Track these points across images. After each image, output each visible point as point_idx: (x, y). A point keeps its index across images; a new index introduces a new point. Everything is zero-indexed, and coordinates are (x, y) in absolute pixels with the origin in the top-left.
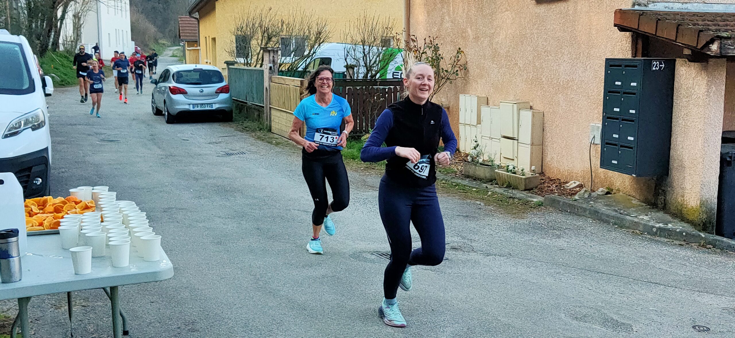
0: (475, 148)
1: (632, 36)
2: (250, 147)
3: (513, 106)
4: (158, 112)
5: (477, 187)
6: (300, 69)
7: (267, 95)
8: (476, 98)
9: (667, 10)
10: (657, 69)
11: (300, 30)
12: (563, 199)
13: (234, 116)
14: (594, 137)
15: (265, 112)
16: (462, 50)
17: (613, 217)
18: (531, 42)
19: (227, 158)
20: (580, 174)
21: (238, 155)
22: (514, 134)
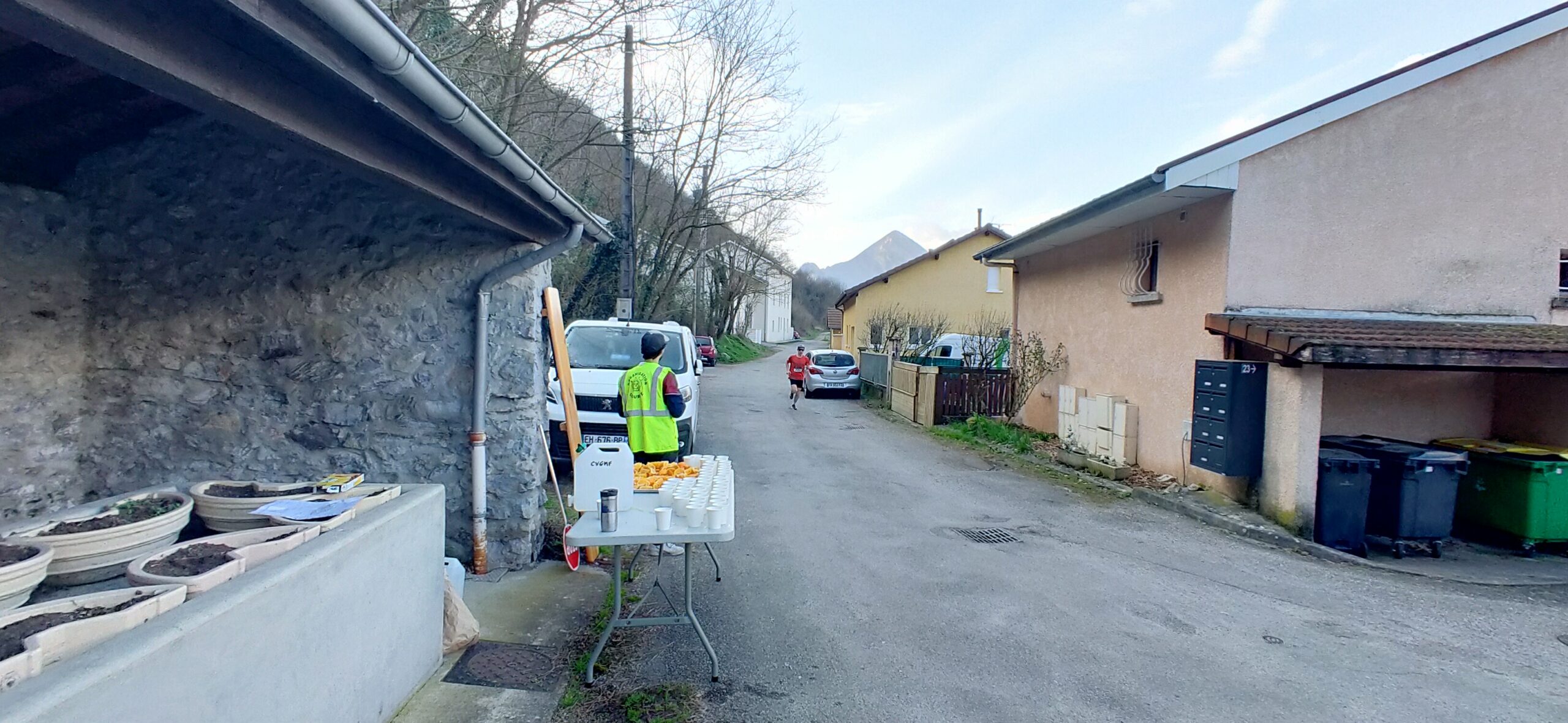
0: (1069, 436)
1: (1225, 340)
2: (869, 423)
3: (1109, 398)
5: (1068, 473)
6: (922, 356)
7: (889, 378)
8: (1076, 389)
9: (1262, 315)
10: (1248, 372)
12: (1154, 493)
13: (862, 393)
14: (1185, 434)
15: (887, 392)
16: (1063, 344)
17: (1201, 514)
19: (848, 431)
20: (1172, 468)
21: (857, 430)
22: (1108, 425)
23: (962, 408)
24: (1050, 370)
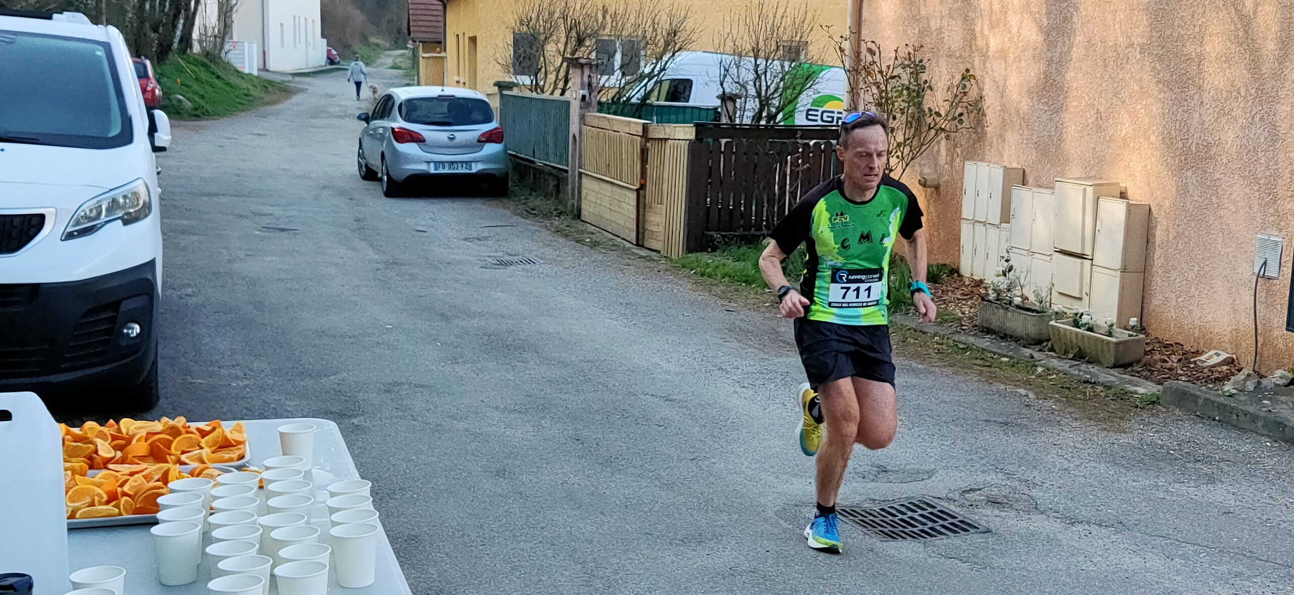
2: (542, 250)
3: (1085, 190)
4: (369, 174)
5: (1011, 353)
6: (634, 100)
7: (574, 150)
8: (1002, 170)
11: (637, 26)
12: (1201, 391)
13: (509, 186)
14: (1265, 263)
15: (570, 180)
16: (971, 73)
18: (1127, 62)
19: (501, 270)
20: (1229, 336)
21: (520, 267)
22: (1083, 247)
23: (746, 215)
24: (943, 130)
